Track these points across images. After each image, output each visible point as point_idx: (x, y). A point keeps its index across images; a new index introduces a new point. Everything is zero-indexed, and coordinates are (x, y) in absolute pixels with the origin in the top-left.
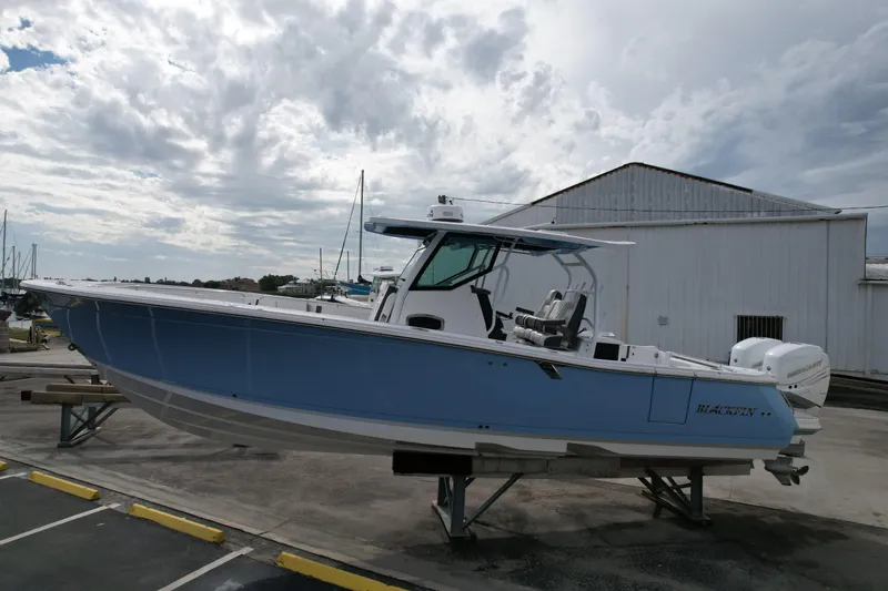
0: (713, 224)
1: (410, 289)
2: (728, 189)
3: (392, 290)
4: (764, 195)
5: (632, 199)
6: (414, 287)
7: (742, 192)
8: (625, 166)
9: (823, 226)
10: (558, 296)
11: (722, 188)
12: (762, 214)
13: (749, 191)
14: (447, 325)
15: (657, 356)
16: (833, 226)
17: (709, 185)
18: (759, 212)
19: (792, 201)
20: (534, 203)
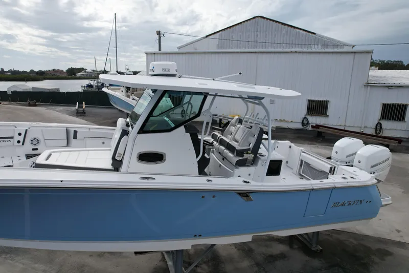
0: (300, 52)
1: (139, 133)
2: (305, 33)
3: (125, 133)
4: (321, 37)
5: (257, 36)
6: (142, 131)
7: (311, 34)
8: (254, 18)
9: (352, 56)
10: (240, 121)
11: (301, 31)
12: (320, 46)
13: (314, 34)
14: (168, 158)
15: (290, 147)
16: (357, 55)
17: (295, 29)
18: (318, 45)
19: (334, 40)
20: (207, 36)
